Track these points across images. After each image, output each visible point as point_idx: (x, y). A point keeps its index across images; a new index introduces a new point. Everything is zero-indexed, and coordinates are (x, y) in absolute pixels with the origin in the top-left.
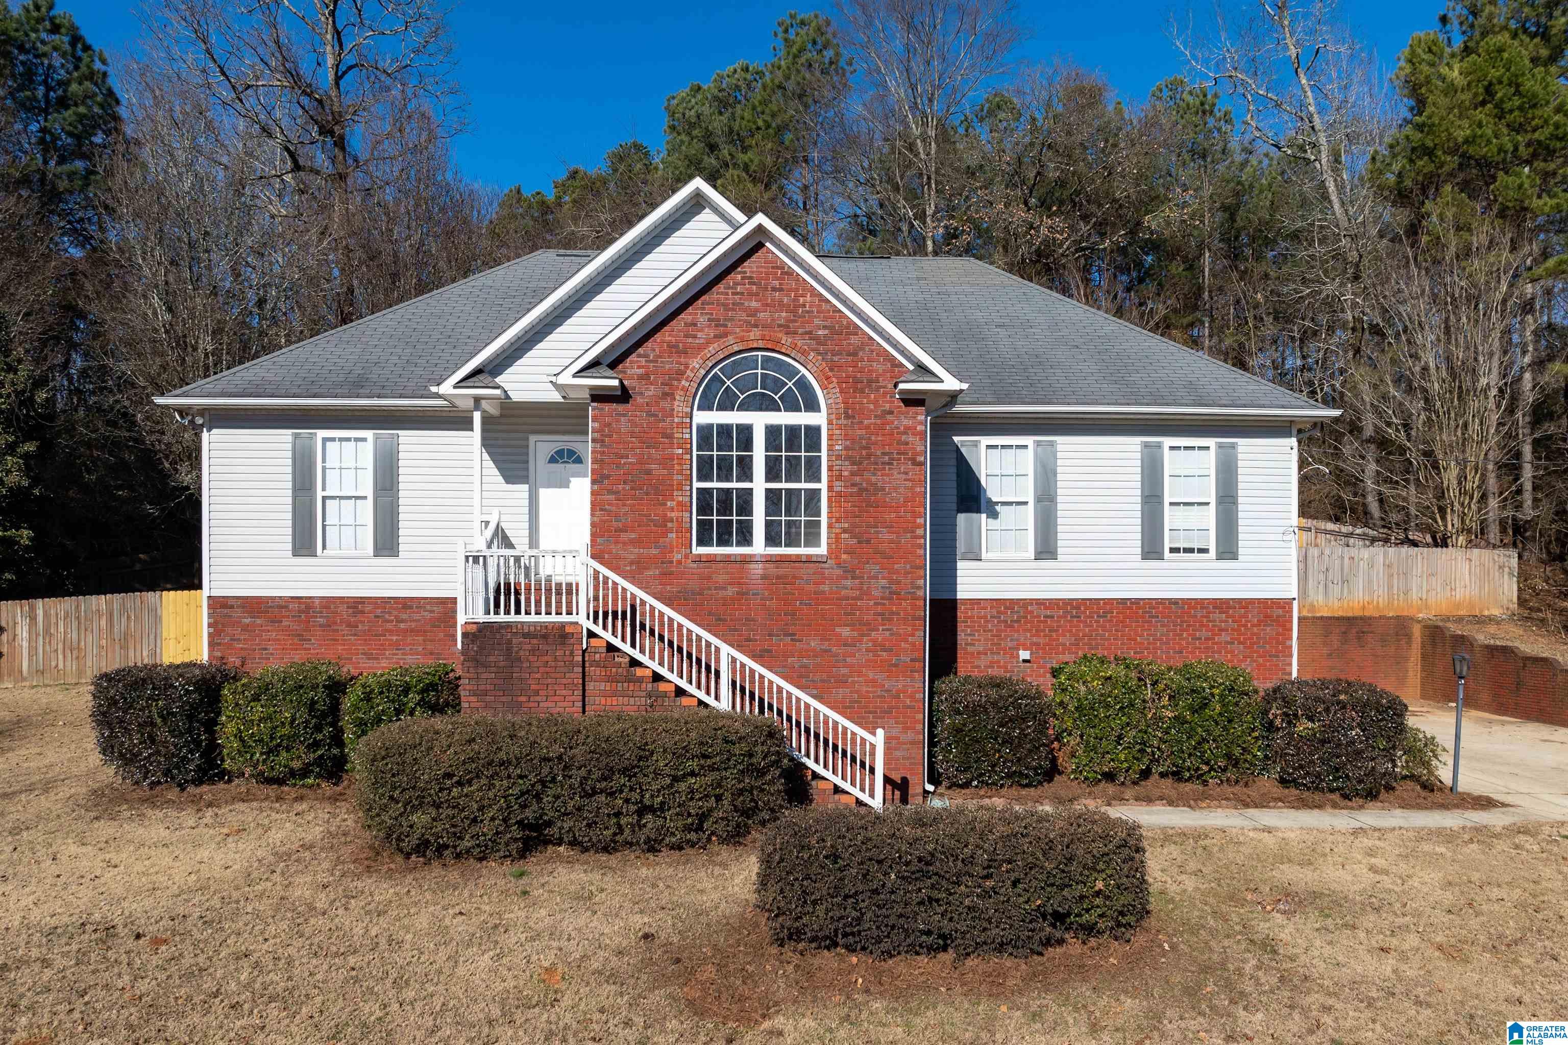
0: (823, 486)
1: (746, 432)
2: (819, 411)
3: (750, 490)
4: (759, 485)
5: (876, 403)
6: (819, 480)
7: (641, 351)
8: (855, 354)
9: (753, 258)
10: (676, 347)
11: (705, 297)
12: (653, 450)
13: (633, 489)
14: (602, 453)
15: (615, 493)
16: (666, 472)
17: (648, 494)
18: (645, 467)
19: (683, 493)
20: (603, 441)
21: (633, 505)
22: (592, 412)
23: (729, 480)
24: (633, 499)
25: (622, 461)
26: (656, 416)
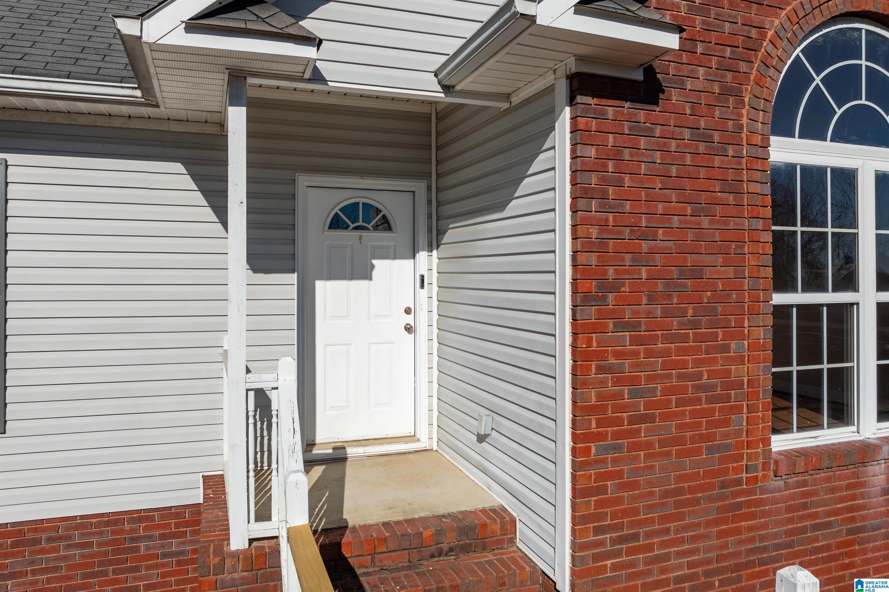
1: (845, 179)
3: (849, 307)
4: (867, 297)
12: (705, 222)
13: (666, 314)
14: (603, 225)
15: (633, 326)
16: (730, 271)
17: (695, 325)
18: (690, 259)
19: (759, 320)
20: (604, 196)
21: (666, 353)
22: (573, 119)
23: (822, 288)
24: (667, 339)
25: (645, 246)
26: (709, 140)
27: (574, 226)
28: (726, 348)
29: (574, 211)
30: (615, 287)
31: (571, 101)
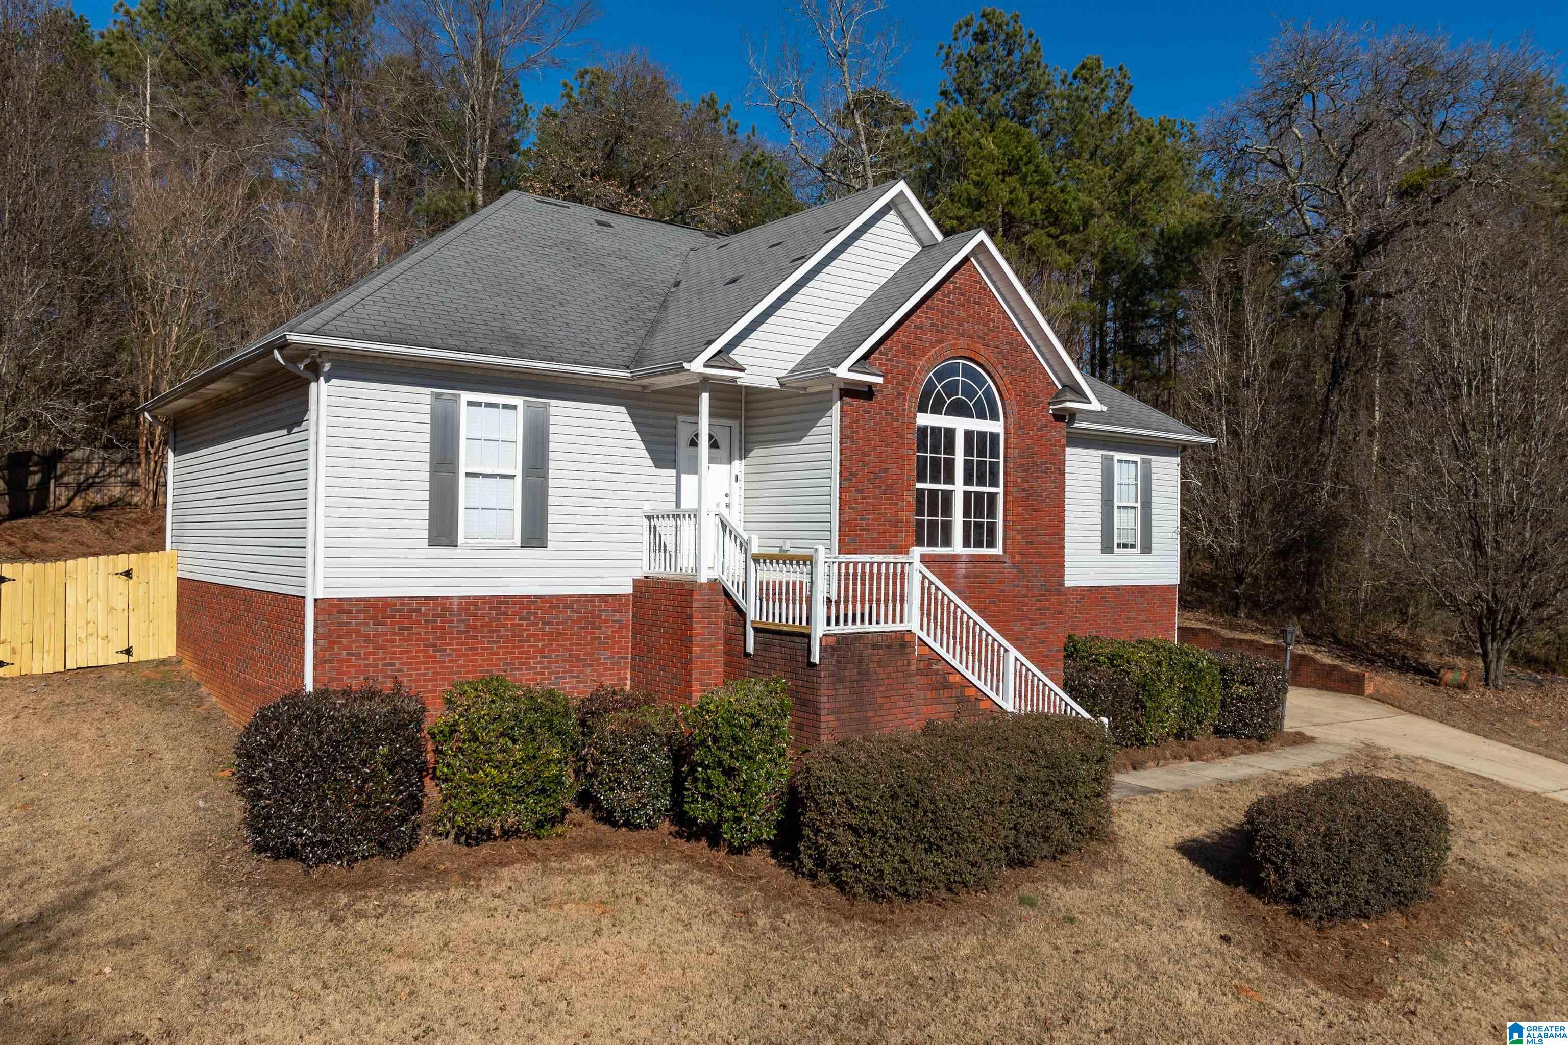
0: (1000, 490)
1: (950, 433)
2: (998, 420)
3: (951, 492)
4: (959, 488)
5: (1036, 416)
6: (997, 486)
7: (882, 348)
8: (1024, 370)
9: (961, 271)
10: (908, 348)
11: (929, 302)
12: (889, 450)
13: (874, 488)
14: (851, 449)
15: (861, 491)
16: (899, 472)
17: (885, 493)
18: (884, 466)
19: (910, 493)
20: (852, 437)
21: (874, 504)
22: (842, 407)
23: (938, 482)
24: (875, 498)
25: (867, 459)
26: (892, 415)
27: (841, 450)
28: (897, 504)
29: (841, 443)
30: (856, 475)
31: (841, 399)
